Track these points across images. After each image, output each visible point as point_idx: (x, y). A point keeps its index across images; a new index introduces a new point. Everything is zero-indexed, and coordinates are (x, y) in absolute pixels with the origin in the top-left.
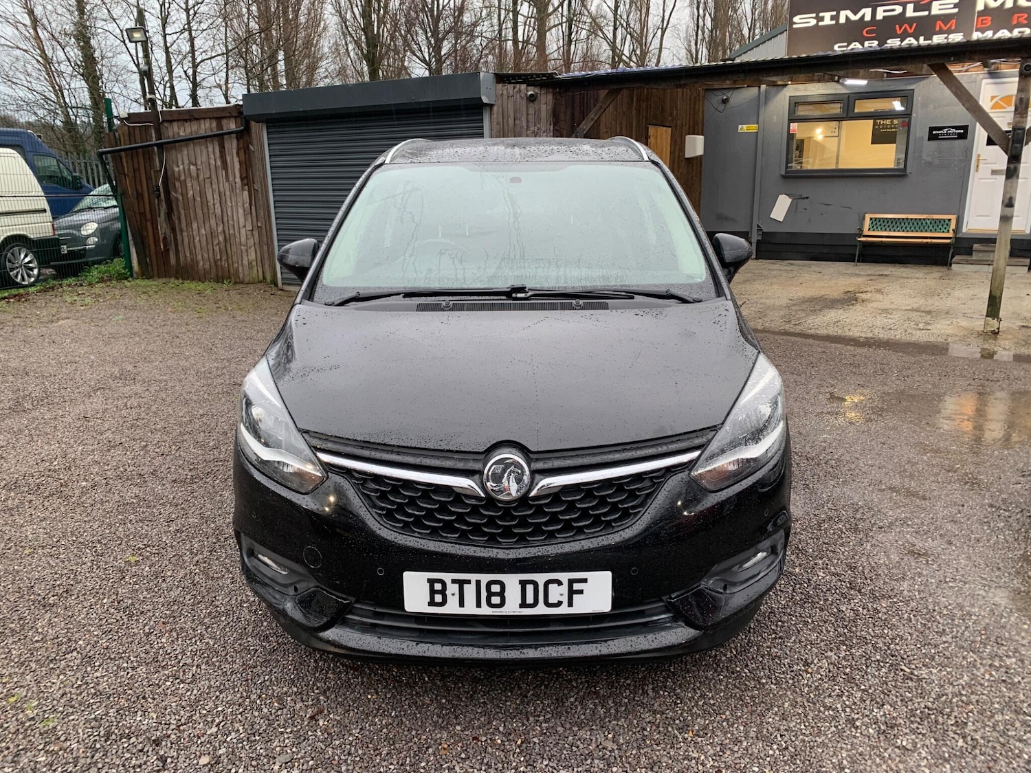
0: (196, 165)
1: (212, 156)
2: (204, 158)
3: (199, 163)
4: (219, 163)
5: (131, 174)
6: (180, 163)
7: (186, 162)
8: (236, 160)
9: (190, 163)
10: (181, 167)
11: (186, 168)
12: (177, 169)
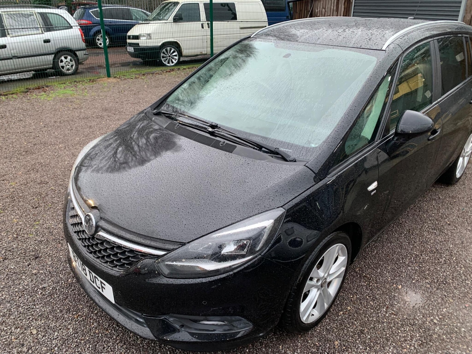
0: (325, 9)
1: (333, 5)
2: (329, 6)
3: (327, 8)
4: (335, 8)
5: (299, 12)
6: (319, 8)
7: (321, 7)
8: (343, 6)
9: (323, 8)
10: (319, 10)
11: (321, 10)
12: (317, 11)
